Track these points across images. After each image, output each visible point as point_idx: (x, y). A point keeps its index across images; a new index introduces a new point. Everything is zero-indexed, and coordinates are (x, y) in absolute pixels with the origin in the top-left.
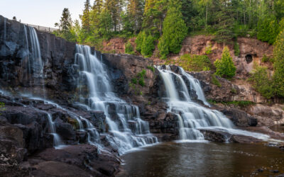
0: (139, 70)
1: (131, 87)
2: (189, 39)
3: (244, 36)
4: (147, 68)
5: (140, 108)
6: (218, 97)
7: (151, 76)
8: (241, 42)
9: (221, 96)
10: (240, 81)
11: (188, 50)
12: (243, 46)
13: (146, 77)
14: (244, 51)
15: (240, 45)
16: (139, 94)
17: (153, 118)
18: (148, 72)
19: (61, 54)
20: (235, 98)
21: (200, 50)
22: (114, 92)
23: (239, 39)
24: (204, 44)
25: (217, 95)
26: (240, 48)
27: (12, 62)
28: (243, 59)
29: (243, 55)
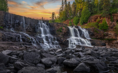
0: (60, 27)
1: (57, 32)
2: (91, 17)
3: (115, 13)
4: (63, 26)
5: (57, 38)
6: (98, 37)
7: (65, 29)
8: (114, 16)
9: (99, 37)
10: (110, 31)
11: (91, 21)
12: (115, 17)
13: (63, 30)
14: (115, 19)
15: (114, 17)
16: (59, 35)
17: (61, 41)
18: (64, 28)
19: (34, 23)
20: (106, 37)
21: (95, 21)
22: (51, 34)
23: (113, 14)
24: (97, 18)
25: (97, 37)
26: (113, 18)
27: (17, 25)
28: (115, 22)
29: (115, 21)
